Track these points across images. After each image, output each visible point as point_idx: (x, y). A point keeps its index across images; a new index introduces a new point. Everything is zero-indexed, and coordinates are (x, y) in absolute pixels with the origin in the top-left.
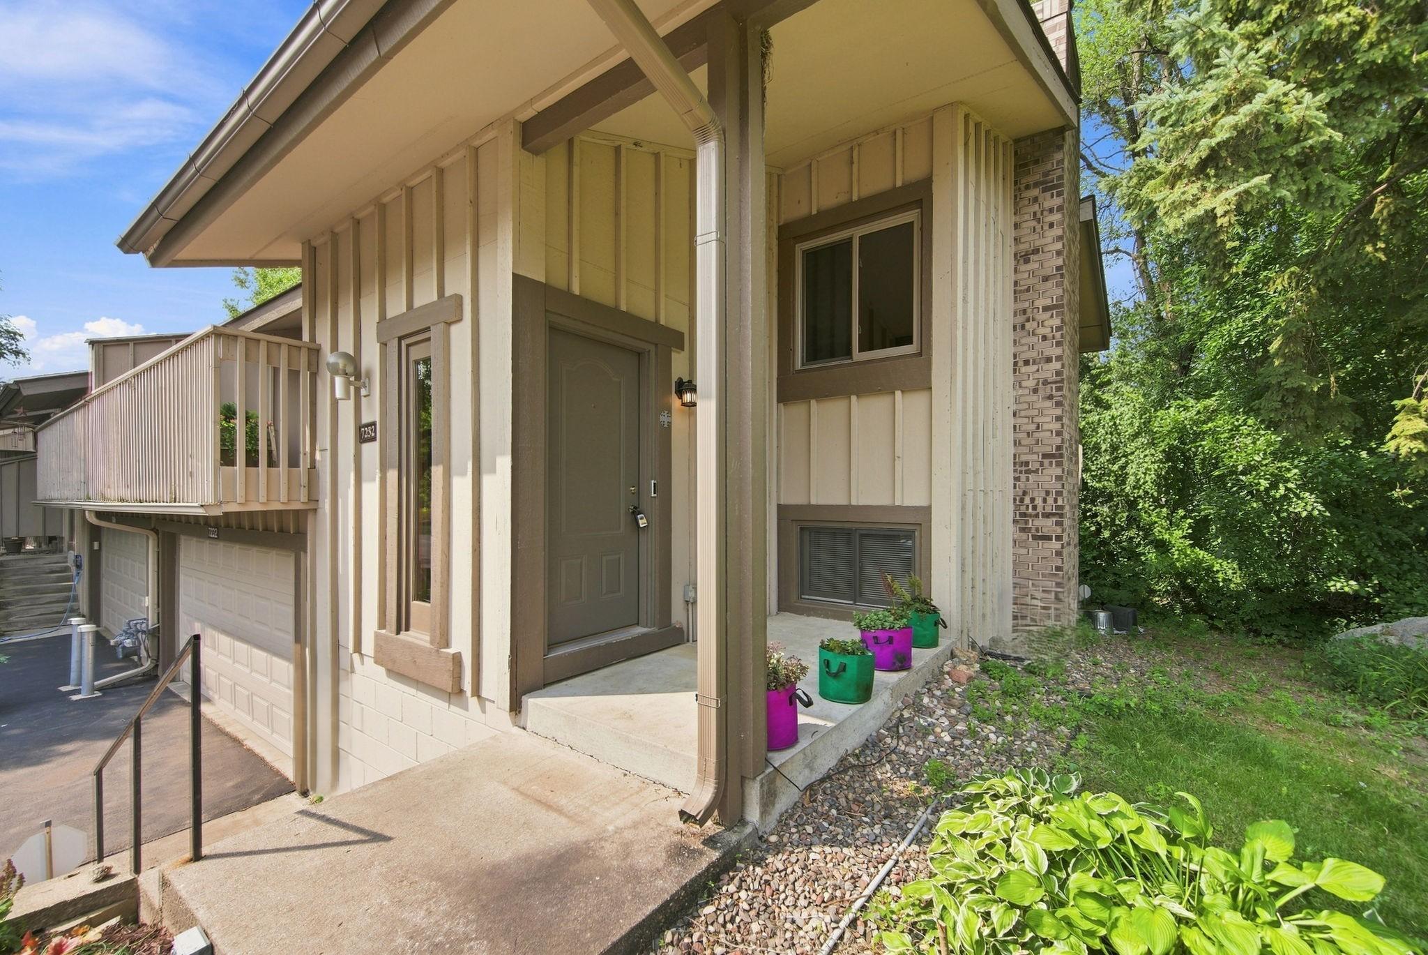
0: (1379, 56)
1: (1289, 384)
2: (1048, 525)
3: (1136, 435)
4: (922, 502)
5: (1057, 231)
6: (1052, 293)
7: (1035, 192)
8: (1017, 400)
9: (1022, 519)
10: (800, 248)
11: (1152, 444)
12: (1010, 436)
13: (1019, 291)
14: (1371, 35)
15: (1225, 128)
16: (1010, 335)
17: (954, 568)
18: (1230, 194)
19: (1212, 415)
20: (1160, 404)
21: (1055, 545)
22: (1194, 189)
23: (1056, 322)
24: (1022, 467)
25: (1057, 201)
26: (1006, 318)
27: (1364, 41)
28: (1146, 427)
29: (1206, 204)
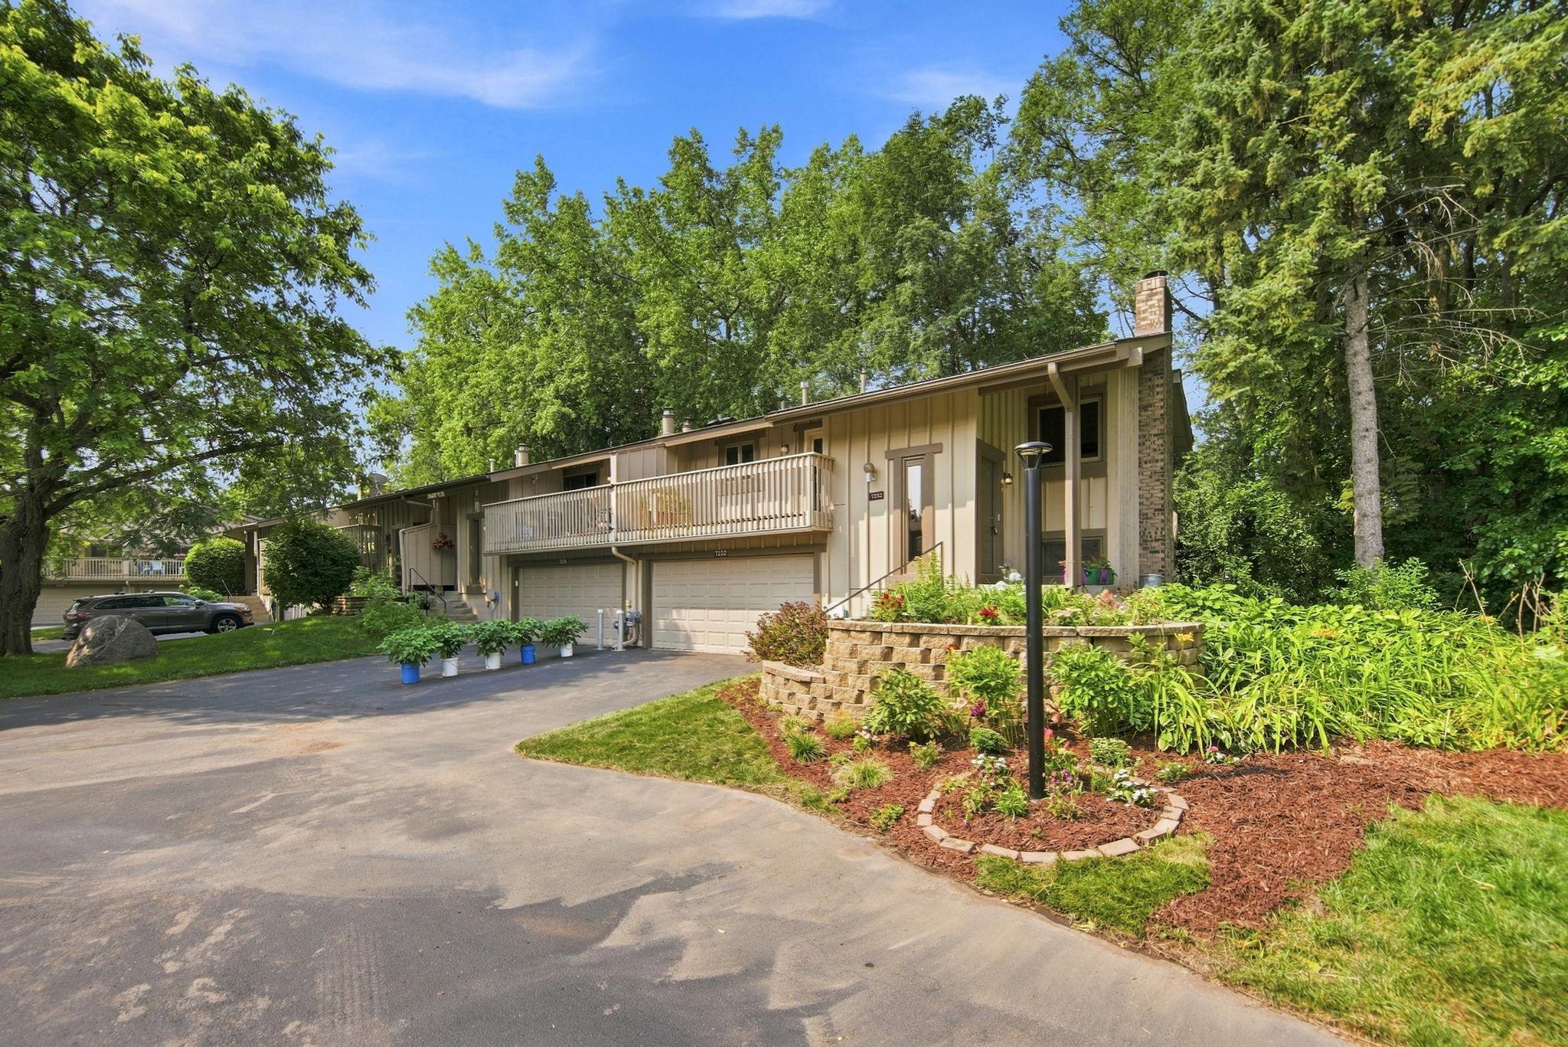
0: (1295, 338)
1: (1290, 472)
2: (1157, 545)
3: (1216, 506)
4: (1102, 526)
5: (1160, 396)
6: (1159, 427)
7: (1149, 375)
8: (1141, 481)
9: (1144, 542)
10: (1039, 409)
11: (1225, 512)
12: (1137, 500)
13: (1142, 426)
14: (1290, 330)
15: (1232, 366)
16: (1137, 448)
17: (1117, 554)
18: (1235, 392)
19: (1261, 492)
20: (1230, 485)
21: (1162, 555)
22: (1221, 388)
23: (1160, 442)
24: (1143, 517)
25: (1161, 381)
26: (1137, 440)
27: (1288, 333)
28: (1221, 502)
29: (1227, 396)
